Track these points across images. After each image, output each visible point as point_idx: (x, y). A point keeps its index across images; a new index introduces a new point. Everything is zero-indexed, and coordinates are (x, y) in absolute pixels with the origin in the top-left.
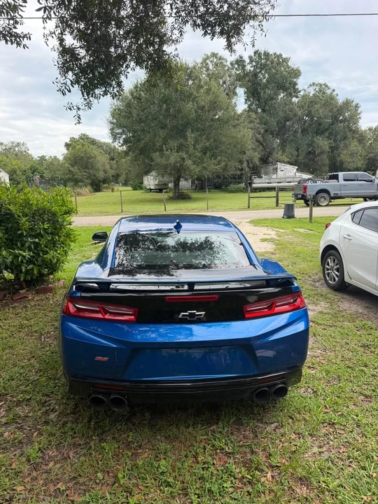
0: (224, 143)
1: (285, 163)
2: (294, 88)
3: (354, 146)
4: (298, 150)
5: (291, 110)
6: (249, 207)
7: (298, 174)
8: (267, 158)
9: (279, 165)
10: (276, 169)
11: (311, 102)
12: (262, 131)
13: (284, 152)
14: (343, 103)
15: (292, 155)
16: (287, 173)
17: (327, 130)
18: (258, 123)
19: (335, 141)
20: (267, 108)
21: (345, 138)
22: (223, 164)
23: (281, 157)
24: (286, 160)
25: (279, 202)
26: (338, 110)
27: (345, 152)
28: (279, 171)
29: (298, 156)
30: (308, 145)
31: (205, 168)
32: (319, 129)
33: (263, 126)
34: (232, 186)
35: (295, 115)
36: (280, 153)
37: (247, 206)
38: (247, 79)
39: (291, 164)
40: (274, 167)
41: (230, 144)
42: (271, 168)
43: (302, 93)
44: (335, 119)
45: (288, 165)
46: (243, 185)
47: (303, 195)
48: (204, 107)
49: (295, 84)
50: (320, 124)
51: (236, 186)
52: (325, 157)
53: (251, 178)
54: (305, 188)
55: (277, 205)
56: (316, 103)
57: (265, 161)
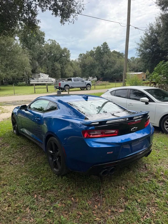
0: (16, 62)
1: (43, 73)
2: (43, 40)
3: (70, 67)
4: (47, 68)
5: (43, 50)
6: (35, 93)
7: (50, 78)
8: (35, 71)
9: (41, 74)
10: (40, 76)
11: (50, 47)
12: (31, 58)
13: (42, 68)
14: (64, 49)
15: (46, 70)
16: (44, 77)
17: (58, 60)
18: (29, 54)
19: (62, 64)
20: (31, 48)
21: (66, 64)
22: (17, 72)
23: (41, 71)
24: (44, 72)
25: (48, 90)
26: (62, 52)
27: (66, 69)
28: (41, 76)
29: (48, 70)
30: (52, 66)
31: (8, 74)
32: (55, 59)
33: (31, 56)
34: (20, 83)
35: (45, 53)
36: (40, 69)
37: (34, 92)
38: (21, 33)
39: (46, 74)
40: (38, 74)
41: (19, 63)
42: (37, 75)
43: (45, 43)
44: (61, 56)
45: (45, 74)
46: (25, 83)
47: (59, 87)
48: (4, 44)
49: (44, 39)
50: (55, 57)
51: (21, 83)
52: (59, 71)
53: (29, 80)
54: (60, 84)
55: (48, 92)
56: (53, 48)
57: (34, 72)
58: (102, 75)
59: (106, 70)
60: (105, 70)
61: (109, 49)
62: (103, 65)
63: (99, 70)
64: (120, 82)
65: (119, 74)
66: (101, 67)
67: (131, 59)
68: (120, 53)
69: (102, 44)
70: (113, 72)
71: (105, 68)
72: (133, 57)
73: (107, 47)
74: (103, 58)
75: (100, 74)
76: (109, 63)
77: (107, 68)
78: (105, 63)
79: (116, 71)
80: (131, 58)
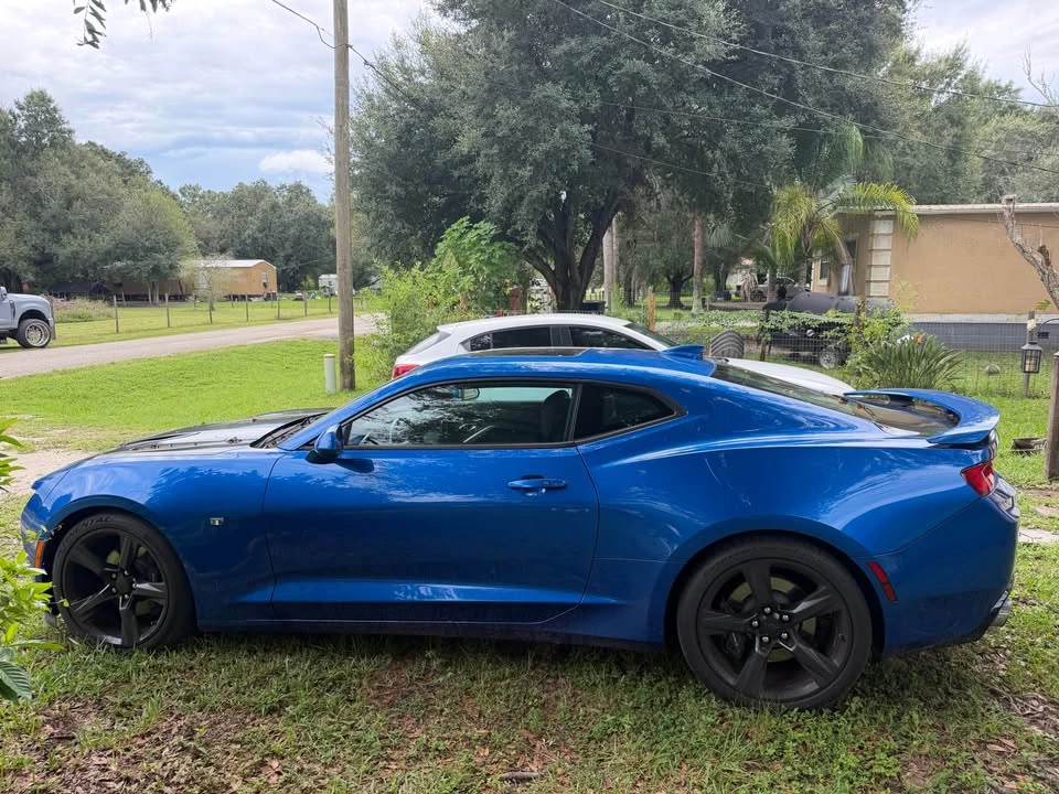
58: (38, 263)
59: (65, 238)
60: (58, 241)
61: (70, 131)
62: (45, 215)
63: (19, 235)
64: (155, 305)
65: (146, 265)
66: (33, 223)
67: (183, 194)
68: (127, 157)
69: (22, 101)
70: (108, 253)
71: (59, 230)
72: (190, 188)
73: (53, 121)
74: (34, 175)
75: (28, 259)
76: (77, 204)
77: (68, 230)
78: (55, 205)
79: (127, 250)
80: (182, 191)
